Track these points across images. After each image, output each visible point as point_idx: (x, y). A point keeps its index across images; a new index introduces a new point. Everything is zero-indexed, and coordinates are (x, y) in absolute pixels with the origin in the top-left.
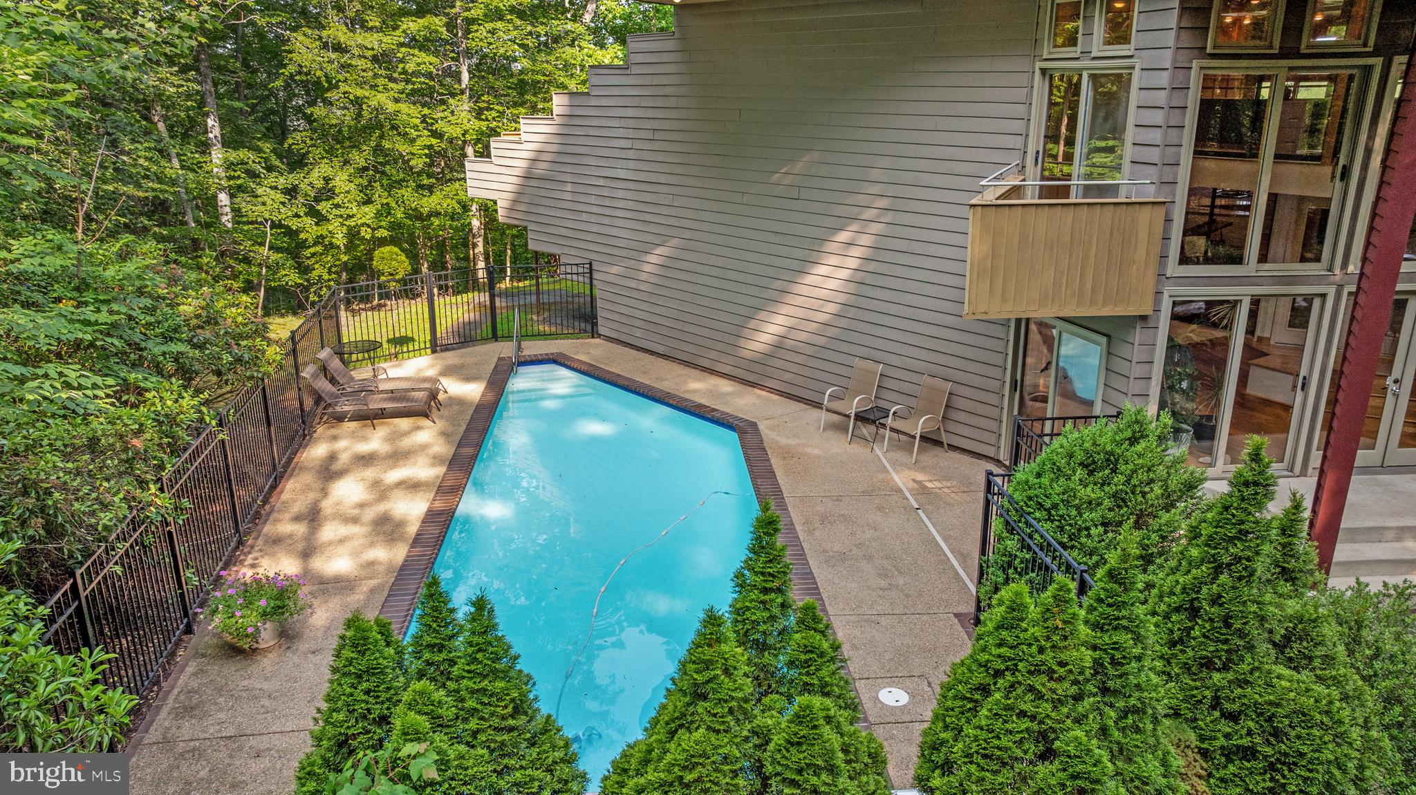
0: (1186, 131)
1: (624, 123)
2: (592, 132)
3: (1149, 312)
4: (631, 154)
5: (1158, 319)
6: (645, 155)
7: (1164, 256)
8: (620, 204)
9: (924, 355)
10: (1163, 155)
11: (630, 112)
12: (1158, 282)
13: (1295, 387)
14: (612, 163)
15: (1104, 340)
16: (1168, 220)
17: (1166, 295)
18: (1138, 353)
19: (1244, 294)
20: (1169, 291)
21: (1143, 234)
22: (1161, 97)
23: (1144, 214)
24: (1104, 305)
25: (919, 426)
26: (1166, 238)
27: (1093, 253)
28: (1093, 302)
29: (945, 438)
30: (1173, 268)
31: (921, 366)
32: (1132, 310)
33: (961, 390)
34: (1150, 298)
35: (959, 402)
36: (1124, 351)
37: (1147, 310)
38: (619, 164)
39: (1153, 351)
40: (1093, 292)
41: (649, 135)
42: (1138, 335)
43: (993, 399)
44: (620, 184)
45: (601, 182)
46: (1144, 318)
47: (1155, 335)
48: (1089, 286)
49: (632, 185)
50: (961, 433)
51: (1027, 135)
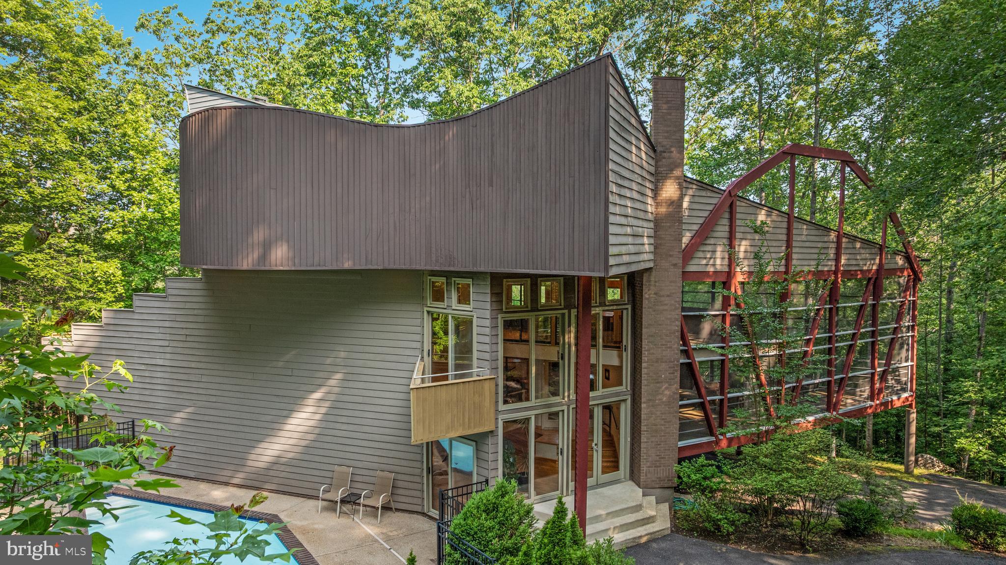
0: (499, 345)
1: (162, 330)
2: (135, 335)
3: (494, 429)
4: (168, 350)
5: (498, 432)
6: (178, 351)
7: (497, 402)
8: (159, 381)
9: (376, 459)
10: (491, 356)
11: (167, 324)
12: (496, 414)
13: (558, 454)
14: (152, 355)
15: (474, 443)
16: (497, 385)
17: (500, 419)
18: (491, 449)
19: (532, 414)
20: (501, 417)
21: (487, 393)
22: (487, 331)
23: (487, 385)
24: (474, 428)
25: (379, 501)
26: (497, 393)
27: (467, 405)
28: (469, 427)
29: (393, 505)
30: (502, 407)
31: (375, 466)
32: (486, 429)
33: (399, 477)
34: (493, 420)
35: (400, 484)
36: (485, 448)
37: (492, 428)
38: (158, 356)
39: (497, 446)
40: (469, 423)
41: (183, 338)
42: (490, 440)
43: (418, 479)
44: (159, 369)
45: (143, 367)
46: (492, 432)
47: (497, 439)
48: (467, 420)
49: (168, 369)
50: (403, 501)
51: (423, 342)
